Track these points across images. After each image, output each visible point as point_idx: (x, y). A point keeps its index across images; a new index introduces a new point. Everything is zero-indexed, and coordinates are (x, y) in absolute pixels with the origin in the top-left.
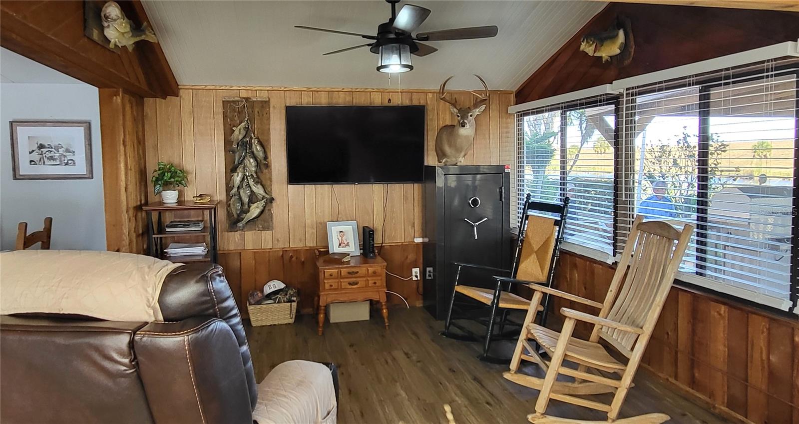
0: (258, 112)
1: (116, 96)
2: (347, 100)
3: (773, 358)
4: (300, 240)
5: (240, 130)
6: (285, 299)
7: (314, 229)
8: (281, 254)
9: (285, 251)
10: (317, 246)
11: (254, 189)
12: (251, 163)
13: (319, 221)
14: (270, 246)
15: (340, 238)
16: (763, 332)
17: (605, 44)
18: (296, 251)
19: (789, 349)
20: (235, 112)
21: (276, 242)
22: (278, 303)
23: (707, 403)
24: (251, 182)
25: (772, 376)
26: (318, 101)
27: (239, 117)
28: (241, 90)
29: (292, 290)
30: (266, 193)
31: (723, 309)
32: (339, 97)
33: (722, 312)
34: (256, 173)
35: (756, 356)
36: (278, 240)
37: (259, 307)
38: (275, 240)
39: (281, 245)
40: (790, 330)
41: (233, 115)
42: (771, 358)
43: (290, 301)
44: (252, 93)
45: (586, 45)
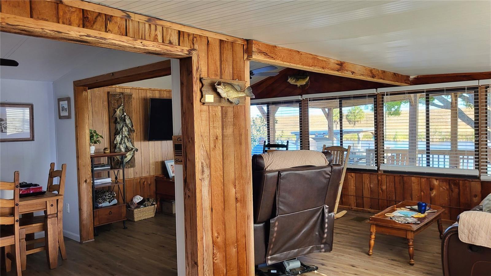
0: (127, 101)
1: (85, 91)
2: (168, 95)
3: (372, 186)
4: (148, 172)
5: (120, 111)
6: (150, 204)
7: (154, 165)
8: (139, 181)
9: (141, 179)
10: (155, 175)
11: (127, 144)
12: (125, 129)
13: (156, 161)
14: (133, 177)
15: (172, 169)
16: (368, 179)
17: (299, 80)
18: (146, 178)
19: (377, 182)
20: (115, 100)
21: (136, 174)
22: (148, 206)
23: (349, 208)
24: (126, 141)
25: (372, 191)
26: (154, 95)
27: (117, 103)
28: (117, 88)
29: (151, 199)
30: (133, 146)
31: (353, 174)
32: (164, 94)
33: (353, 175)
34: (128, 135)
35: (366, 186)
36: (136, 173)
37: (139, 209)
38: (135, 173)
39: (138, 176)
40: (377, 176)
41: (114, 102)
42: (371, 186)
43: (153, 205)
44: (122, 90)
45: (290, 80)
